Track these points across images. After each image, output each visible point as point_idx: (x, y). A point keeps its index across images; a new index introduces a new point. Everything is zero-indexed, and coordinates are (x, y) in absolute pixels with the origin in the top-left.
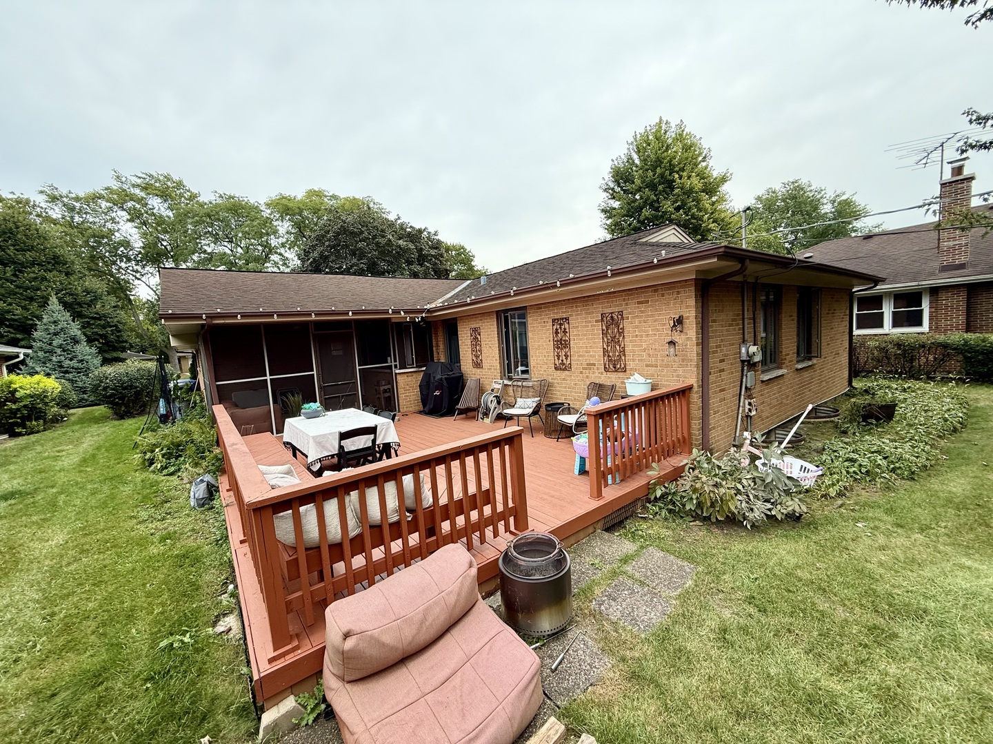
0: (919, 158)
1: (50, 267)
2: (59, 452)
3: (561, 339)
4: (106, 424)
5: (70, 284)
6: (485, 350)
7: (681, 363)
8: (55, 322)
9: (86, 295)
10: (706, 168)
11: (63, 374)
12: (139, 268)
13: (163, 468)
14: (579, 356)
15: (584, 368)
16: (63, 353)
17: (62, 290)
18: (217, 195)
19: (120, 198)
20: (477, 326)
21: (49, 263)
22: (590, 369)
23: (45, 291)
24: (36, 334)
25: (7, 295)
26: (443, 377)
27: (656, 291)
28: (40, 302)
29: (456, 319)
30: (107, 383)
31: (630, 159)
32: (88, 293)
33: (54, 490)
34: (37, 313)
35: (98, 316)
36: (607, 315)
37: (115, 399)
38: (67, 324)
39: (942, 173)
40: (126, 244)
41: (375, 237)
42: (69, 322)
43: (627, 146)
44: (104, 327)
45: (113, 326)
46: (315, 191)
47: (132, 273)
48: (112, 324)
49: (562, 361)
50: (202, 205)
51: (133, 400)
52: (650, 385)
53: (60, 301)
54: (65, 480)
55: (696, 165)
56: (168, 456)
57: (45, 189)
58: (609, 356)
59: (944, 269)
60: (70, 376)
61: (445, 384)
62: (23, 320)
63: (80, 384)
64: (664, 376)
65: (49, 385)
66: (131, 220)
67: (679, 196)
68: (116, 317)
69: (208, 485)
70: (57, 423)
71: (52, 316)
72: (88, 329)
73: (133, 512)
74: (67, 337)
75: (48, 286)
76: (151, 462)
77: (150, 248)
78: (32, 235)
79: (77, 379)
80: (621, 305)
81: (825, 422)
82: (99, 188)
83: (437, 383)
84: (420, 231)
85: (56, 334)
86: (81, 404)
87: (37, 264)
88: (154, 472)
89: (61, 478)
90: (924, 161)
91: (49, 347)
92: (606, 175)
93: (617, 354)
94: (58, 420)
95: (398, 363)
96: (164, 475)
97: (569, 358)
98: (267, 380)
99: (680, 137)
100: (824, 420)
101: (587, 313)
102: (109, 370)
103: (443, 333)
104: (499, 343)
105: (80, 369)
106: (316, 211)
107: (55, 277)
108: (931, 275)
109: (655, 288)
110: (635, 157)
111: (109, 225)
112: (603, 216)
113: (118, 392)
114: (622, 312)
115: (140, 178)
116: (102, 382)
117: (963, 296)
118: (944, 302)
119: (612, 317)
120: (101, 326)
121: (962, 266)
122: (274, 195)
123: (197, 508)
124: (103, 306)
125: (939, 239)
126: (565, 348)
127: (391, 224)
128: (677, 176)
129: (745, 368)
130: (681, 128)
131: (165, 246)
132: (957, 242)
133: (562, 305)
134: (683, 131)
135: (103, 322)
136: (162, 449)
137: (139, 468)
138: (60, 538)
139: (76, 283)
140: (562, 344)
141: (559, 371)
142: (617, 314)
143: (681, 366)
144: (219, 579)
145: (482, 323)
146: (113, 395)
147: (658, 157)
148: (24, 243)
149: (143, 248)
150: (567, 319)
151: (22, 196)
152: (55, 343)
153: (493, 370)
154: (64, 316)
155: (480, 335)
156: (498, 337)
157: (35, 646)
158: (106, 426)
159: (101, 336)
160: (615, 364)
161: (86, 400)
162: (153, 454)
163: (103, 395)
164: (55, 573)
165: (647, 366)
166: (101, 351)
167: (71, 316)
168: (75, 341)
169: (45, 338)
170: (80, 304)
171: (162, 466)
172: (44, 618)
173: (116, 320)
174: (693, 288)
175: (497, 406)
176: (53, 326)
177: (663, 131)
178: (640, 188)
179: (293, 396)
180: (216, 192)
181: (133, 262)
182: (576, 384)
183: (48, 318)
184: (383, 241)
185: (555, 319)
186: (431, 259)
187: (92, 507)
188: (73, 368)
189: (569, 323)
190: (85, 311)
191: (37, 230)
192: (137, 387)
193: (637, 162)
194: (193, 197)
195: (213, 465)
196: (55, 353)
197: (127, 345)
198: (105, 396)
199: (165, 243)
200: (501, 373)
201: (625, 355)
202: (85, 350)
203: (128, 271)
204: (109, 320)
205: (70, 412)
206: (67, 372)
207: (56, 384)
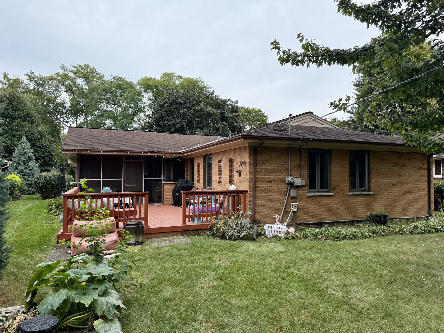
1: (25, 119)
2: (18, 207)
3: (220, 170)
4: (37, 201)
5: (32, 128)
6: (201, 174)
8: (23, 149)
9: (38, 135)
11: (22, 176)
12: (66, 118)
14: (224, 178)
15: (225, 183)
16: (24, 165)
17: (28, 132)
18: (113, 77)
19: (63, 79)
21: (25, 117)
23: (21, 132)
24: (14, 154)
25: (5, 134)
28: (18, 138)
29: (193, 158)
30: (41, 181)
32: (40, 134)
34: (16, 143)
35: (42, 146)
36: (231, 159)
37: (43, 189)
38: (28, 150)
46: (169, 73)
48: (48, 151)
49: (220, 180)
53: (27, 137)
56: (57, 208)
57: (28, 73)
62: (9, 147)
63: (29, 182)
65: (17, 179)
66: (66, 91)
68: (51, 147)
70: (17, 199)
71: (22, 145)
72: (36, 153)
74: (27, 157)
75: (23, 129)
76: (51, 210)
77: (73, 107)
78: (20, 102)
79: (28, 179)
80: (234, 155)
82: (53, 74)
85: (22, 155)
86: (28, 192)
87: (19, 118)
88: (51, 214)
91: (18, 162)
93: (232, 177)
95: (165, 178)
98: (100, 180)
101: (226, 158)
102: (43, 174)
105: (30, 174)
107: (26, 125)
113: (44, 185)
114: (234, 158)
115: (74, 67)
116: (38, 180)
120: (43, 152)
124: (45, 141)
126: (221, 174)
129: (289, 187)
131: (81, 106)
133: (221, 154)
135: (44, 150)
137: (46, 212)
139: (35, 128)
140: (220, 172)
141: (219, 185)
146: (42, 187)
148: (16, 107)
149: (70, 107)
150: (222, 160)
152: (21, 160)
153: (202, 184)
154: (27, 145)
155: (200, 166)
159: (42, 157)
160: (232, 181)
161: (30, 191)
162: (52, 207)
163: (39, 186)
166: (40, 166)
167: (30, 146)
168: (30, 159)
169: (18, 157)
170: (35, 139)
171: (54, 212)
173: (50, 149)
174: (247, 151)
176: (22, 151)
180: (112, 75)
183: (20, 146)
185: (219, 160)
188: (27, 173)
189: (222, 162)
190: (37, 143)
192: (53, 184)
194: (100, 77)
196: (21, 164)
197: (53, 163)
202: (34, 164)
204: (47, 149)
205: (23, 195)
206: (24, 175)
207: (20, 179)
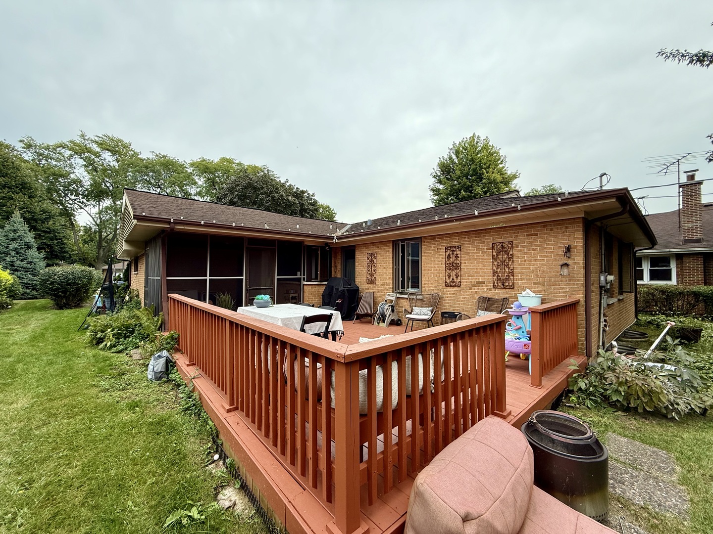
0: (661, 169)
1: (17, 190)
2: (8, 330)
3: (453, 263)
4: (48, 312)
5: (31, 204)
6: (379, 270)
7: (567, 282)
8: (15, 231)
9: (42, 214)
10: (503, 167)
11: (12, 272)
12: (84, 200)
13: (112, 346)
14: (469, 276)
15: (473, 286)
16: (16, 255)
17: (24, 208)
18: (154, 154)
19: (80, 150)
20: (374, 251)
21: (17, 187)
22: (479, 286)
23: (10, 207)
26: (346, 288)
27: (544, 226)
28: (4, 215)
29: (354, 246)
30: (55, 279)
31: (451, 158)
32: (44, 213)
33: (11, 359)
35: (48, 230)
36: (498, 244)
37: (59, 292)
38: (25, 233)
39: (679, 179)
40: (78, 182)
41: (271, 192)
42: (26, 232)
43: (449, 151)
44: (52, 239)
45: (59, 239)
46: (226, 159)
47: (78, 203)
49: (453, 279)
50: (142, 160)
51: (73, 295)
52: (540, 299)
53: (22, 216)
54: (20, 351)
55: (497, 165)
56: (118, 336)
57: (24, 139)
58: (498, 276)
59: (687, 242)
60: (19, 274)
61: (347, 294)
63: (26, 281)
64: (551, 292)
65: (5, 276)
66: (86, 166)
67: (486, 184)
68: (63, 233)
69: (167, 360)
70: (3, 309)
71: (13, 226)
72: (39, 239)
73: (94, 381)
74: (22, 243)
75: (13, 204)
76: (100, 341)
77: (96, 187)
78: (8, 165)
79: (24, 276)
80: (512, 237)
81: (640, 341)
82: (66, 141)
83: (340, 293)
84: (303, 192)
85: (13, 240)
86: (24, 296)
87: (8, 187)
88: (102, 349)
89: (16, 351)
90: (665, 171)
91: (5, 250)
92: (435, 167)
93: (506, 274)
94: (3, 307)
95: (306, 277)
96: (112, 353)
97: (459, 277)
98: (206, 279)
99: (486, 147)
100: (640, 340)
101: (478, 243)
103: (341, 257)
104: (393, 265)
105: (27, 269)
106: (226, 172)
107: (20, 198)
108: (677, 245)
109: (544, 225)
110: (454, 157)
111: (67, 169)
112: (432, 193)
113: (62, 286)
114: (512, 242)
115: (99, 137)
116: (50, 277)
117: (701, 261)
118: (687, 264)
119: (502, 246)
120: (49, 238)
121: (698, 241)
122: (197, 158)
123: (154, 381)
124: (54, 224)
125: (680, 222)
126: (456, 269)
127: (283, 185)
128: (485, 171)
129: (603, 292)
130: (487, 141)
131: (108, 187)
132: (694, 224)
133: (455, 236)
134: (488, 143)
135: (51, 235)
136: (113, 330)
137: (87, 345)
138: (23, 402)
139: (36, 204)
140: (453, 266)
141: (449, 288)
142: (507, 243)
143: (568, 285)
144: (202, 448)
145: (379, 249)
146: (57, 289)
147: (472, 158)
149: (91, 186)
150: (459, 247)
151: (4, 141)
152: (11, 247)
153: (385, 286)
154: (23, 226)
155: (376, 259)
156: (393, 260)
157: (14, 519)
158: (48, 313)
159: (48, 246)
160: (503, 282)
161: (28, 294)
162: (104, 334)
163: (50, 288)
164: (25, 435)
165: (534, 284)
166: (46, 257)
167: (28, 227)
168: (28, 246)
169: (4, 242)
170: (36, 220)
171: (111, 344)
172: (22, 485)
173: (62, 235)
174: (581, 225)
175: (391, 313)
176: (13, 233)
177: (475, 142)
178: (460, 177)
179: (224, 295)
180: (153, 152)
181: (81, 196)
182: (464, 298)
183: (9, 227)
184: (277, 196)
185: (448, 247)
186: (309, 212)
187: (51, 375)
188: (22, 268)
189: (461, 250)
190: (39, 226)
191: (13, 163)
192: (78, 284)
193: (456, 161)
194: (136, 154)
195: (168, 343)
196: (10, 254)
198: (51, 289)
199: (108, 185)
200: (393, 288)
201: (513, 276)
202: (34, 254)
203: (76, 202)
204: (57, 234)
205: (15, 301)
206: (16, 270)
207: (10, 277)
